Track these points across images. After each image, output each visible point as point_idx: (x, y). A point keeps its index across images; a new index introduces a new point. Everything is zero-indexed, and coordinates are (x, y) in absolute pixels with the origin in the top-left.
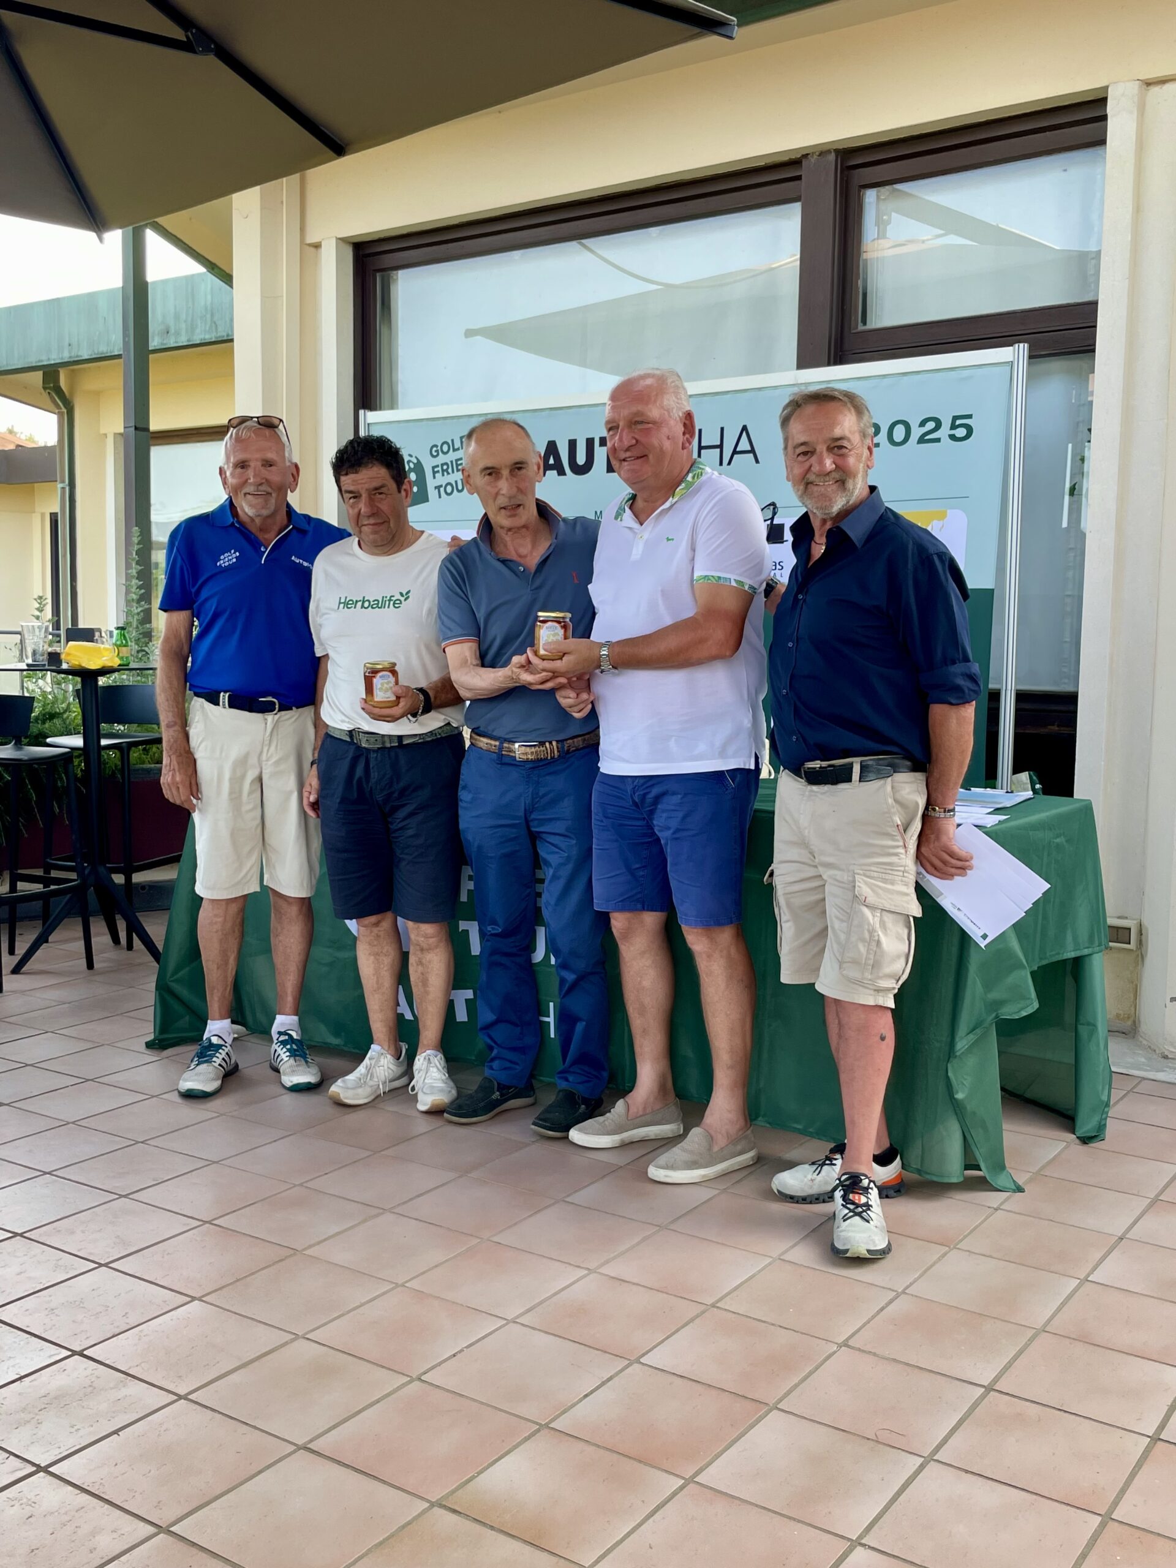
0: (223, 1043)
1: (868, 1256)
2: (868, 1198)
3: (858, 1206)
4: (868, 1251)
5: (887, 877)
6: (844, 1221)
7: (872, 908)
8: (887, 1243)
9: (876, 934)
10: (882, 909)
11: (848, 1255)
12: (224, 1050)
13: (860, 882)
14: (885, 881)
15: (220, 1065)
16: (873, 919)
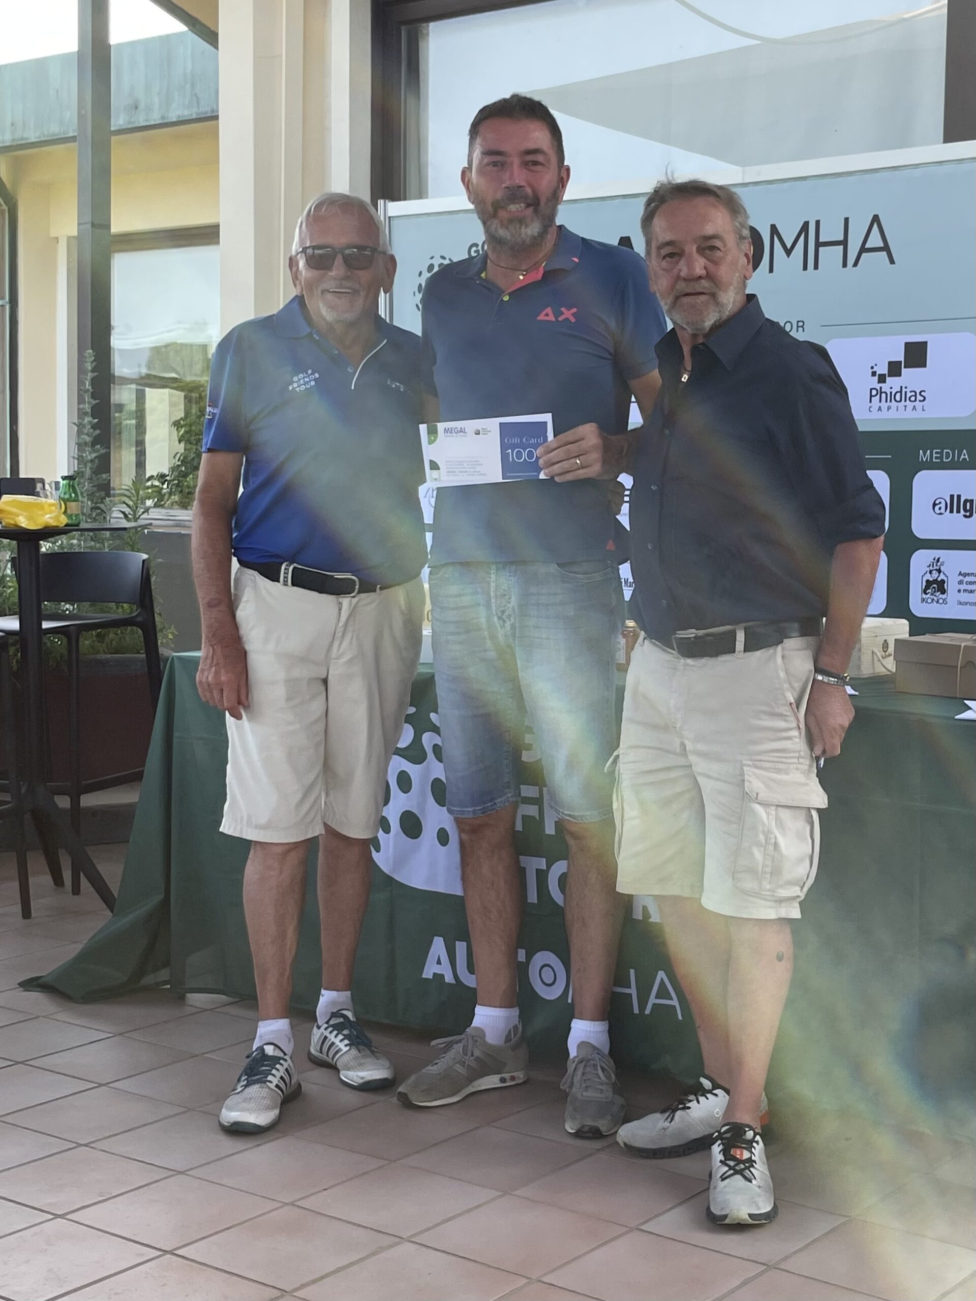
0: (282, 1055)
1: (750, 1221)
2: (752, 1152)
3: (740, 1161)
4: (750, 1215)
5: (781, 766)
6: (723, 1180)
7: (765, 805)
8: (772, 1205)
9: (772, 836)
10: (777, 806)
11: (727, 1221)
12: (281, 1065)
13: (749, 776)
14: (778, 771)
15: (277, 1086)
16: (768, 818)
